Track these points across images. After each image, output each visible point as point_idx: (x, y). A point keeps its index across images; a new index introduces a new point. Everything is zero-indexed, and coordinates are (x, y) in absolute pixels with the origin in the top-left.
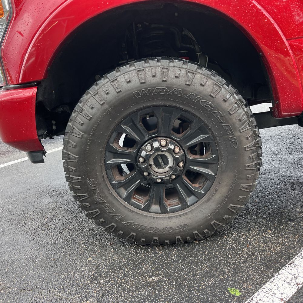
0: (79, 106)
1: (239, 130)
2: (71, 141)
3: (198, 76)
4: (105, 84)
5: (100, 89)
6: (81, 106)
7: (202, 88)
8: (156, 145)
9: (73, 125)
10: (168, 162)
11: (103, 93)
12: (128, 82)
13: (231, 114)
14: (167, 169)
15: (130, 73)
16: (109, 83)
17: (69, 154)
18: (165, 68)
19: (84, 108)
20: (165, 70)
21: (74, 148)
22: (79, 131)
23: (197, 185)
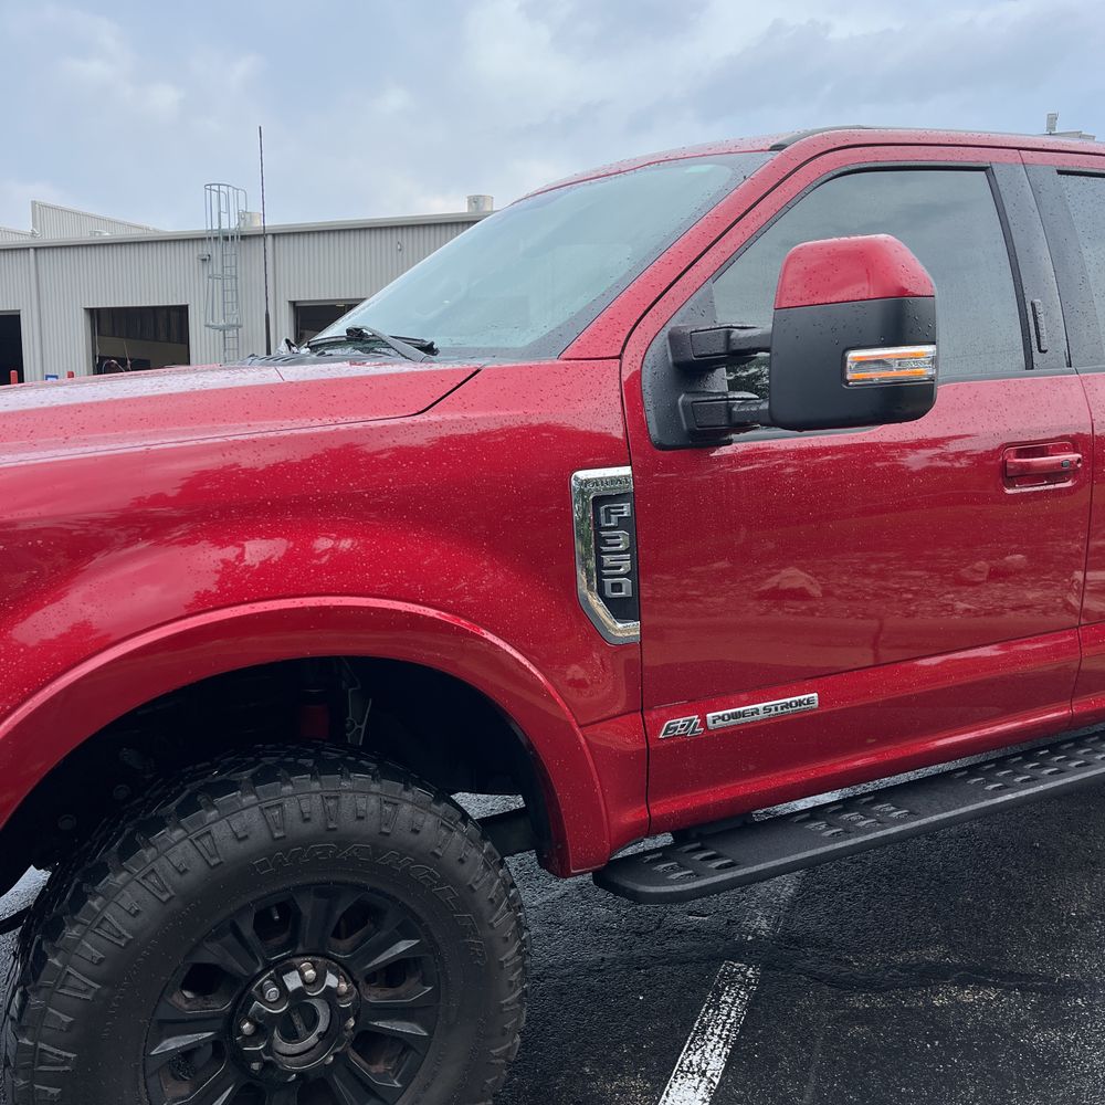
0: (91, 908)
1: (491, 925)
2: (54, 1011)
3: (406, 809)
4: (177, 843)
5: (160, 860)
6: (99, 909)
7: (414, 838)
8: (293, 982)
9: (66, 963)
10: (316, 1020)
11: (169, 869)
12: (240, 840)
13: (474, 891)
14: (312, 1039)
15: (245, 813)
16: (187, 842)
17: (42, 1050)
18: (332, 798)
19: (107, 915)
20: (331, 803)
21: (67, 1031)
22: (86, 980)
23: (380, 1068)
